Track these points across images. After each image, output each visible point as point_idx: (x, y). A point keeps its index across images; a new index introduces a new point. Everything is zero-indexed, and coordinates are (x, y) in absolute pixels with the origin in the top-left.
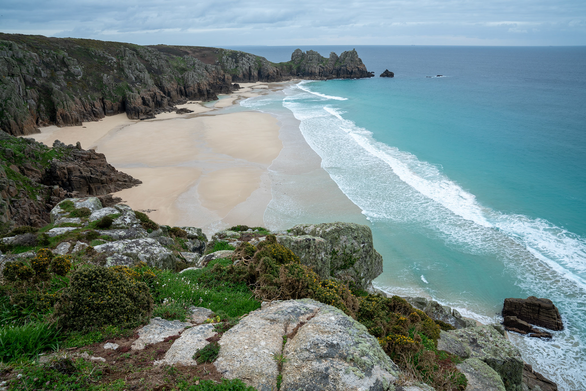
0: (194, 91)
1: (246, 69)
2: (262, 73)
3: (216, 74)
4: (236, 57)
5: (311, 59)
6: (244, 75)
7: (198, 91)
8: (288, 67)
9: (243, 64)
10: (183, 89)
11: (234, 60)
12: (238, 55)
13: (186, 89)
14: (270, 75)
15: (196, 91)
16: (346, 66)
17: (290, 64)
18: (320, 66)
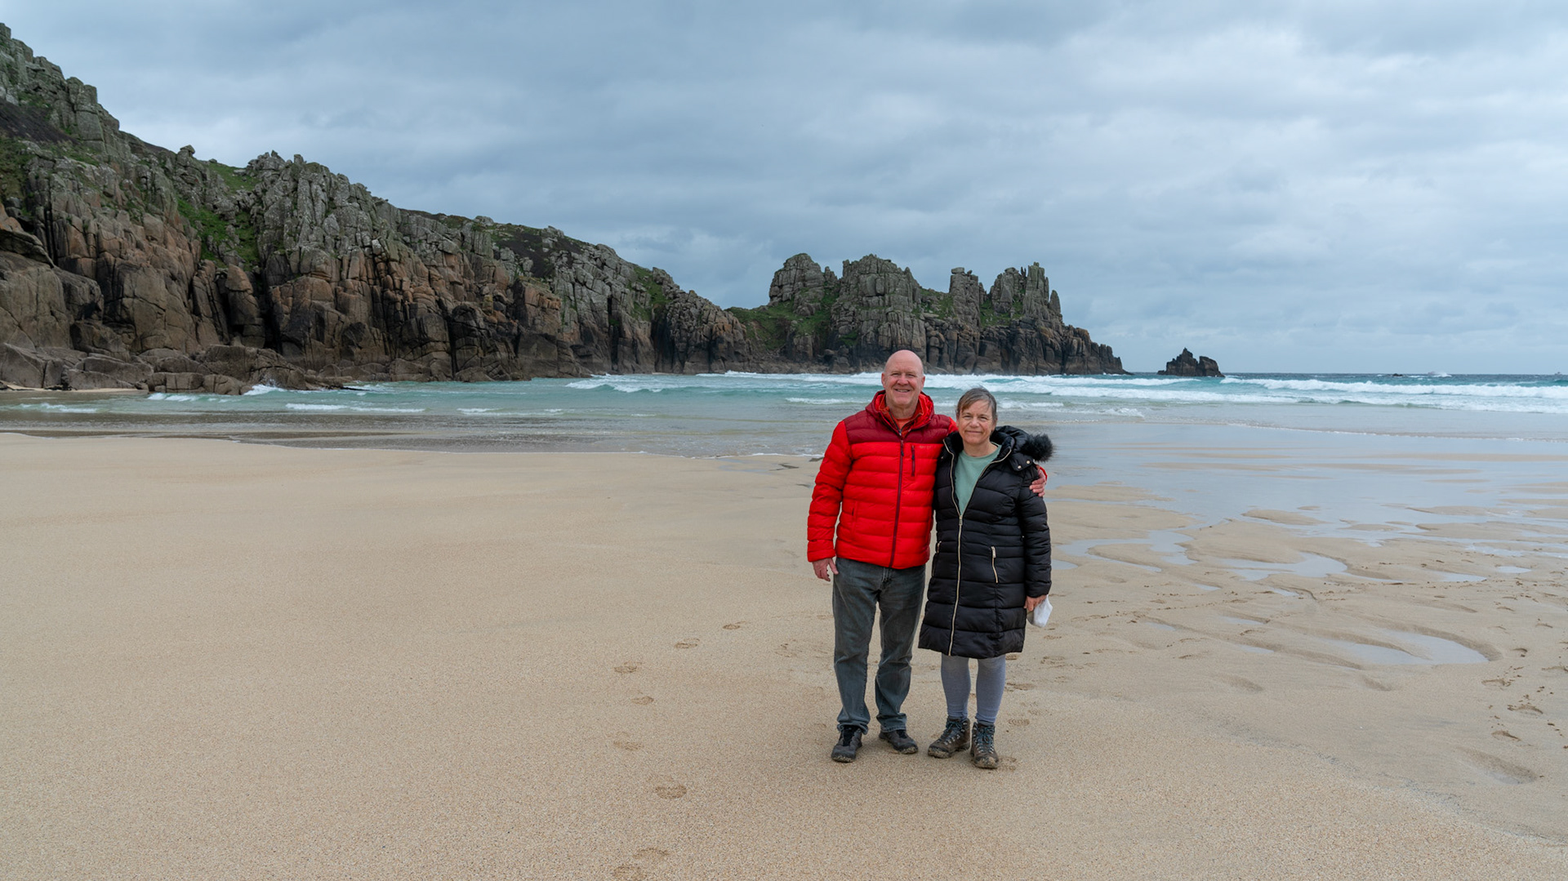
0: (342, 306)
1: (593, 309)
2: (675, 334)
3: (466, 275)
4: (539, 249)
5: (880, 289)
6: (586, 335)
7: (374, 313)
8: (770, 326)
9: (578, 282)
10: (246, 283)
11: (528, 263)
12: (547, 241)
13: (275, 291)
14: (722, 340)
15: (360, 310)
16: (1032, 324)
17: (774, 314)
18: (927, 319)
